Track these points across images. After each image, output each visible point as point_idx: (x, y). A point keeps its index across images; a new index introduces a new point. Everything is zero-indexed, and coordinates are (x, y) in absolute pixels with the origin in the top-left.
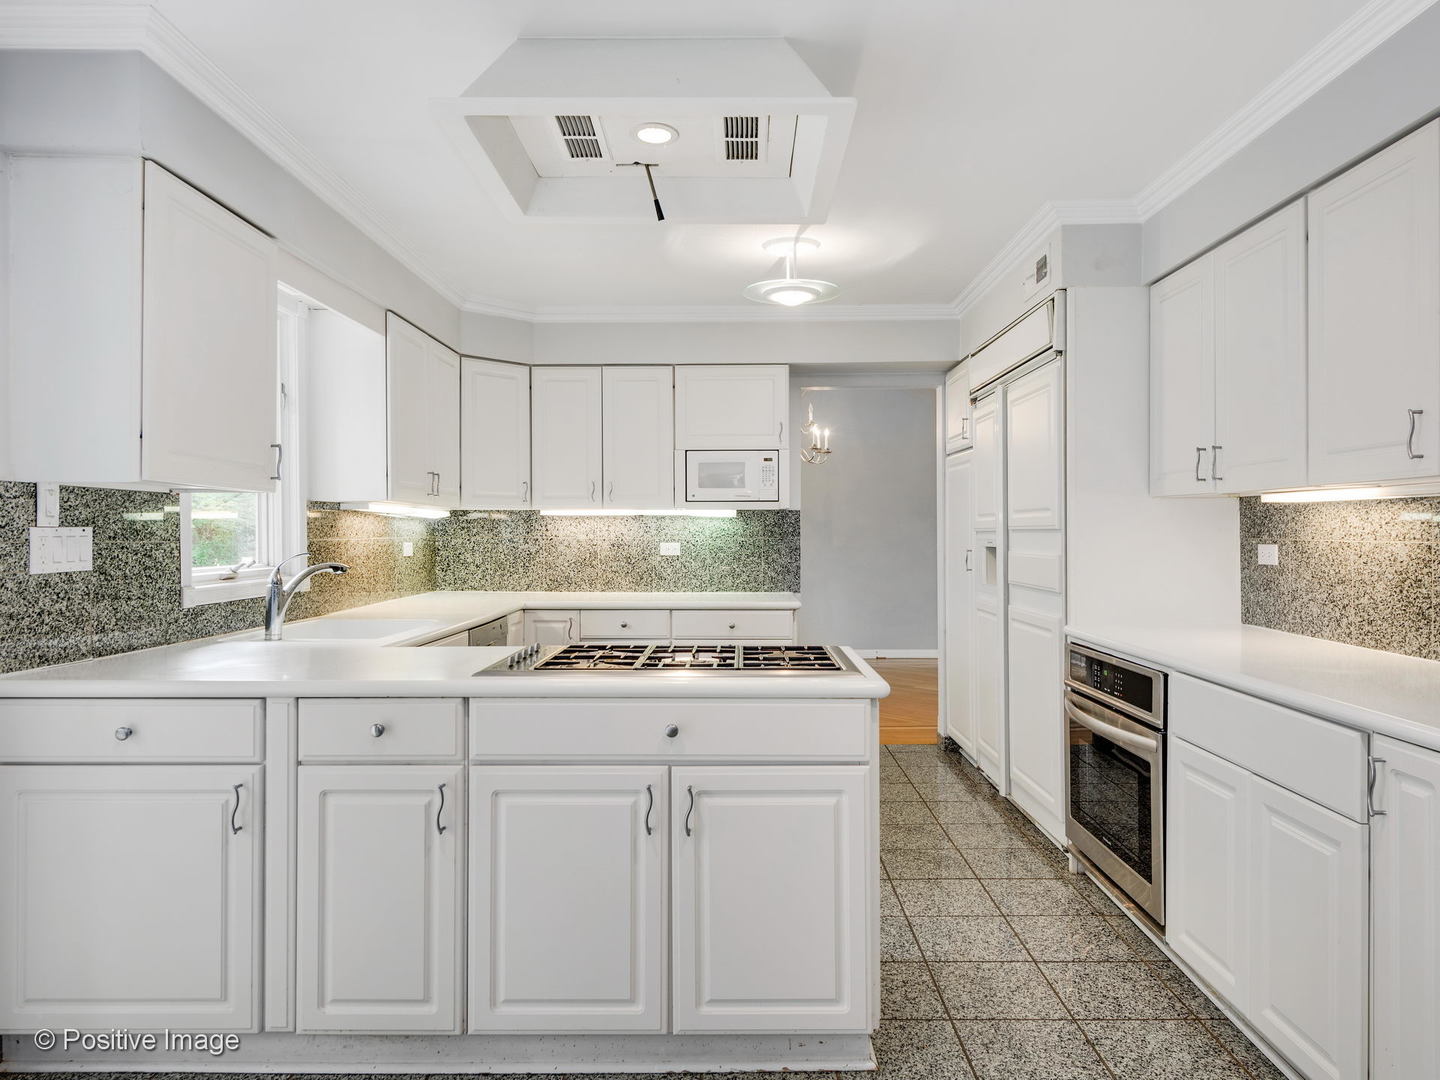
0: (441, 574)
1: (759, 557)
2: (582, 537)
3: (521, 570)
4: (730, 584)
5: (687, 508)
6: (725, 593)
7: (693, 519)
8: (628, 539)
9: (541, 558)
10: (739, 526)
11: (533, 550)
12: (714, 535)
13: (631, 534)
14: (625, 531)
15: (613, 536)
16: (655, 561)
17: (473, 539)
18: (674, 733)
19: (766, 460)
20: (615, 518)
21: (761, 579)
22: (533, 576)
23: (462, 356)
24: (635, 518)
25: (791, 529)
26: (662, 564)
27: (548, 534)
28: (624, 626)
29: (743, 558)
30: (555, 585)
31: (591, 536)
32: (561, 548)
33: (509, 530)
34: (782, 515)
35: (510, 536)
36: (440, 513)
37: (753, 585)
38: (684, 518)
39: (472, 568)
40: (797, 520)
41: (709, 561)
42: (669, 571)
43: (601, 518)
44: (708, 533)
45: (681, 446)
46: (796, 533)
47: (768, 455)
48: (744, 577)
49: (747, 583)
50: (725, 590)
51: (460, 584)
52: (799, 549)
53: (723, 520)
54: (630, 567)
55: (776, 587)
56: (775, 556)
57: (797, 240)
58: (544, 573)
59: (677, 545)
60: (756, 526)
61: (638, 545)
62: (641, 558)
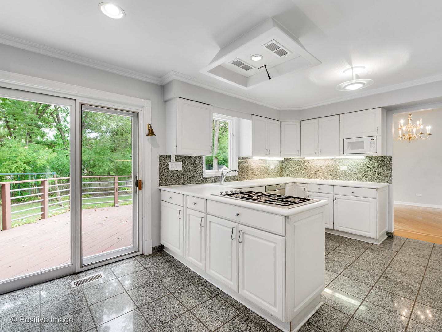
0: (284, 173)
1: (375, 171)
2: (318, 164)
3: (302, 173)
4: (364, 179)
5: (344, 156)
6: (362, 182)
7: (351, 159)
8: (330, 165)
9: (307, 170)
10: (367, 161)
11: (305, 168)
12: (358, 164)
13: (331, 163)
14: (330, 163)
15: (326, 165)
16: (339, 171)
17: (291, 165)
18: (238, 215)
19: (372, 140)
20: (327, 159)
21: (376, 178)
22: (305, 174)
23: (281, 121)
24: (333, 159)
25: (388, 162)
26: (341, 172)
27: (309, 164)
28: (319, 189)
29: (369, 171)
30: (311, 177)
31: (320, 164)
32: (312, 167)
33: (299, 163)
34: (384, 158)
35: (299, 164)
36: (282, 159)
37: (373, 180)
38: (348, 159)
39: (291, 172)
40: (391, 159)
41: (357, 172)
42: (343, 175)
43: (323, 159)
44: (356, 163)
45: (342, 138)
46: (390, 163)
47: (372, 138)
48: (369, 177)
49: (370, 179)
50: (362, 181)
51: (288, 176)
52: (391, 169)
53: (362, 159)
54: (331, 173)
55: (382, 181)
56: (381, 171)
57: (352, 68)
58: (308, 174)
59: (346, 167)
60: (374, 161)
61: (333, 167)
62: (334, 170)
